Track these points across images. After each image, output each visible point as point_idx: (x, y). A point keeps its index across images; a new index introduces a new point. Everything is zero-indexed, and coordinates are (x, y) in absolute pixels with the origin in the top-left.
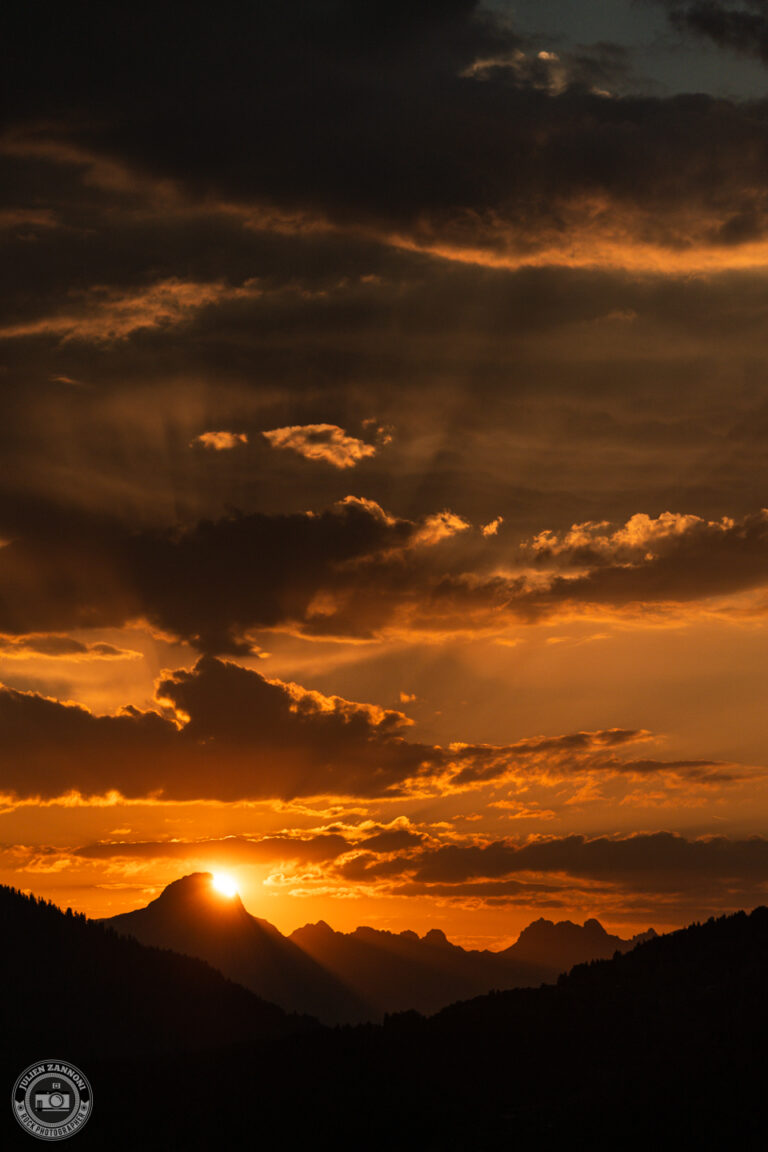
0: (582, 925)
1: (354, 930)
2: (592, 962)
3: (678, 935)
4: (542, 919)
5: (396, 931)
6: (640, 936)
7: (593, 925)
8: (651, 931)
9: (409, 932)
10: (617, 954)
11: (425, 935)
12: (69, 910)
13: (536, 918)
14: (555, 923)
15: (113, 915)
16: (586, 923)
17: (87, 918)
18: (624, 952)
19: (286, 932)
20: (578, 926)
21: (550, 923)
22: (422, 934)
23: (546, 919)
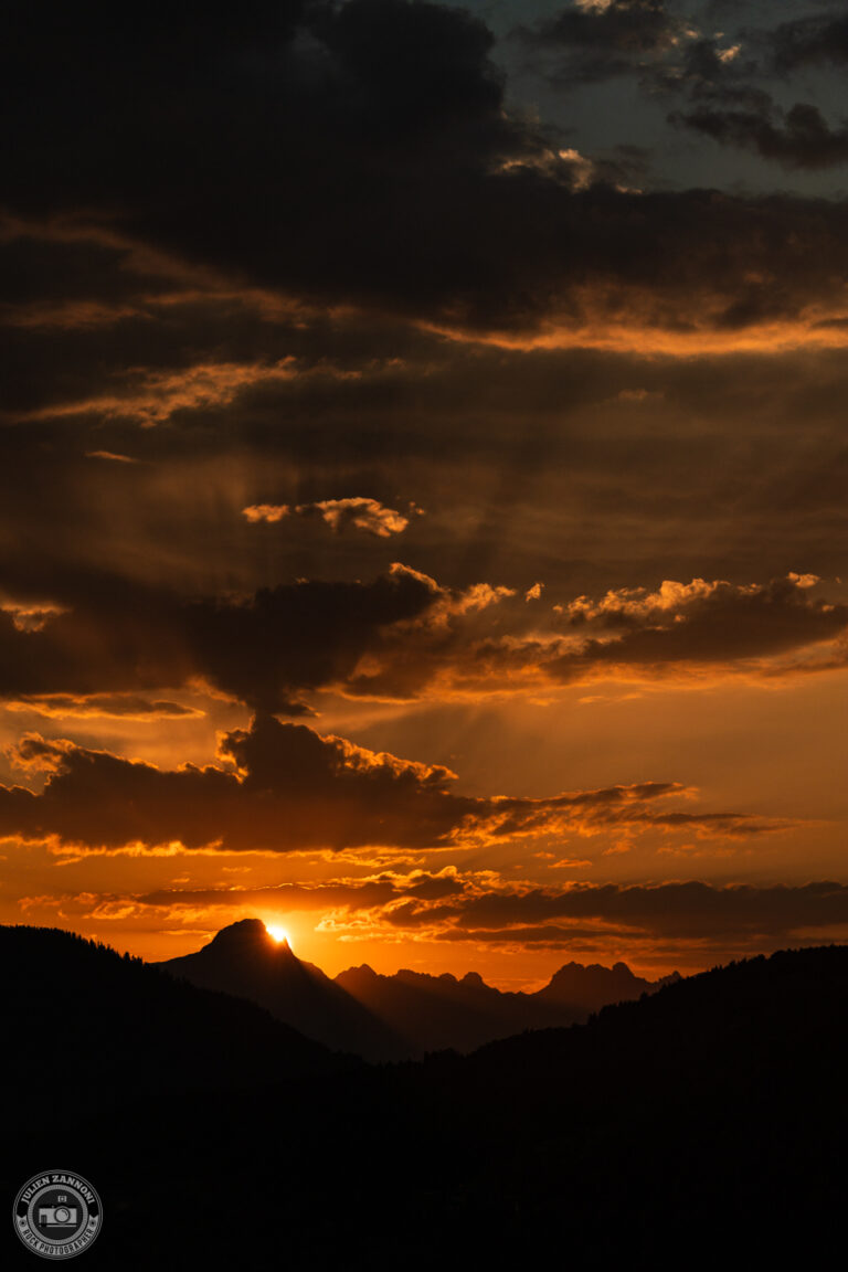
0: (611, 968)
1: (395, 973)
2: (621, 1003)
3: (700, 976)
4: (573, 963)
5: (435, 973)
6: (666, 978)
7: (621, 967)
8: (676, 973)
9: (448, 975)
10: (644, 996)
11: (462, 978)
12: (127, 954)
13: (567, 962)
14: (585, 966)
15: (168, 959)
16: (614, 967)
17: (144, 961)
18: (650, 993)
19: (332, 974)
20: (607, 969)
21: (581, 966)
22: (459, 977)
23: (577, 962)
